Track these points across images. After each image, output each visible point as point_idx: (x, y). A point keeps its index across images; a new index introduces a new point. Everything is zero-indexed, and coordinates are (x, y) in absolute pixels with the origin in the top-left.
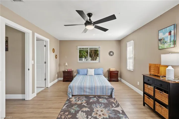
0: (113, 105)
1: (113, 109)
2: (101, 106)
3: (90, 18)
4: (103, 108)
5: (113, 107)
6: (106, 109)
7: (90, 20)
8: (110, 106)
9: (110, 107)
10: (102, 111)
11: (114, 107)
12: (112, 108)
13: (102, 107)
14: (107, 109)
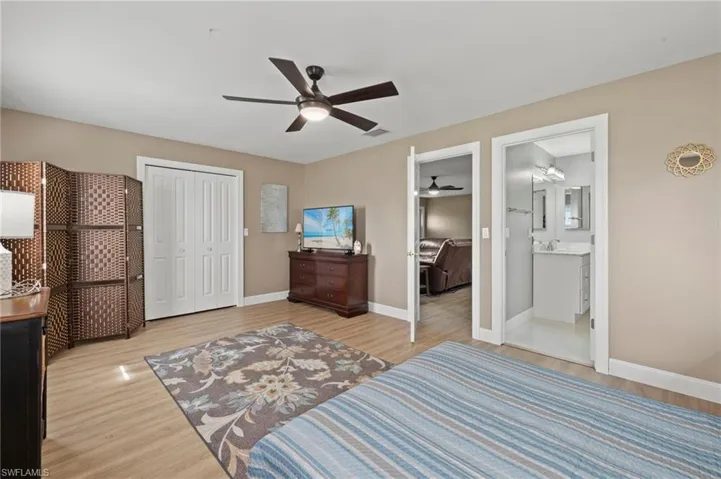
0: (239, 432)
1: (238, 415)
2: (286, 404)
3: (315, 83)
4: (274, 402)
5: (241, 423)
6: (263, 401)
7: (315, 88)
8: (251, 421)
9: (250, 414)
10: (272, 392)
11: (233, 425)
12: (243, 416)
13: (280, 403)
14: (260, 403)
